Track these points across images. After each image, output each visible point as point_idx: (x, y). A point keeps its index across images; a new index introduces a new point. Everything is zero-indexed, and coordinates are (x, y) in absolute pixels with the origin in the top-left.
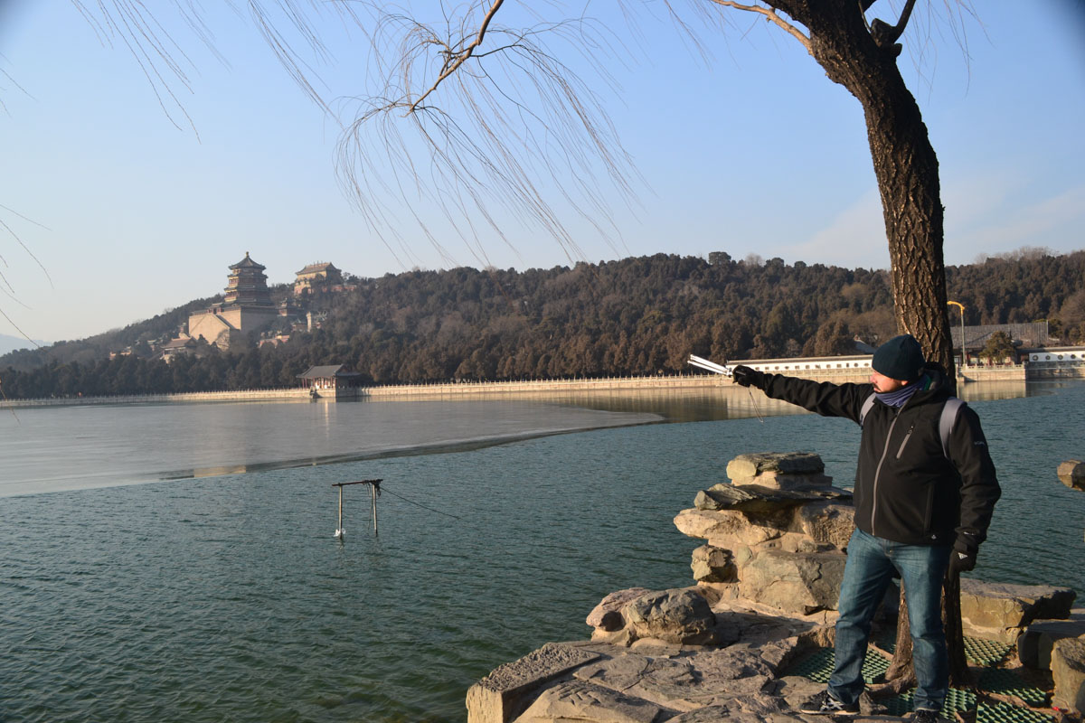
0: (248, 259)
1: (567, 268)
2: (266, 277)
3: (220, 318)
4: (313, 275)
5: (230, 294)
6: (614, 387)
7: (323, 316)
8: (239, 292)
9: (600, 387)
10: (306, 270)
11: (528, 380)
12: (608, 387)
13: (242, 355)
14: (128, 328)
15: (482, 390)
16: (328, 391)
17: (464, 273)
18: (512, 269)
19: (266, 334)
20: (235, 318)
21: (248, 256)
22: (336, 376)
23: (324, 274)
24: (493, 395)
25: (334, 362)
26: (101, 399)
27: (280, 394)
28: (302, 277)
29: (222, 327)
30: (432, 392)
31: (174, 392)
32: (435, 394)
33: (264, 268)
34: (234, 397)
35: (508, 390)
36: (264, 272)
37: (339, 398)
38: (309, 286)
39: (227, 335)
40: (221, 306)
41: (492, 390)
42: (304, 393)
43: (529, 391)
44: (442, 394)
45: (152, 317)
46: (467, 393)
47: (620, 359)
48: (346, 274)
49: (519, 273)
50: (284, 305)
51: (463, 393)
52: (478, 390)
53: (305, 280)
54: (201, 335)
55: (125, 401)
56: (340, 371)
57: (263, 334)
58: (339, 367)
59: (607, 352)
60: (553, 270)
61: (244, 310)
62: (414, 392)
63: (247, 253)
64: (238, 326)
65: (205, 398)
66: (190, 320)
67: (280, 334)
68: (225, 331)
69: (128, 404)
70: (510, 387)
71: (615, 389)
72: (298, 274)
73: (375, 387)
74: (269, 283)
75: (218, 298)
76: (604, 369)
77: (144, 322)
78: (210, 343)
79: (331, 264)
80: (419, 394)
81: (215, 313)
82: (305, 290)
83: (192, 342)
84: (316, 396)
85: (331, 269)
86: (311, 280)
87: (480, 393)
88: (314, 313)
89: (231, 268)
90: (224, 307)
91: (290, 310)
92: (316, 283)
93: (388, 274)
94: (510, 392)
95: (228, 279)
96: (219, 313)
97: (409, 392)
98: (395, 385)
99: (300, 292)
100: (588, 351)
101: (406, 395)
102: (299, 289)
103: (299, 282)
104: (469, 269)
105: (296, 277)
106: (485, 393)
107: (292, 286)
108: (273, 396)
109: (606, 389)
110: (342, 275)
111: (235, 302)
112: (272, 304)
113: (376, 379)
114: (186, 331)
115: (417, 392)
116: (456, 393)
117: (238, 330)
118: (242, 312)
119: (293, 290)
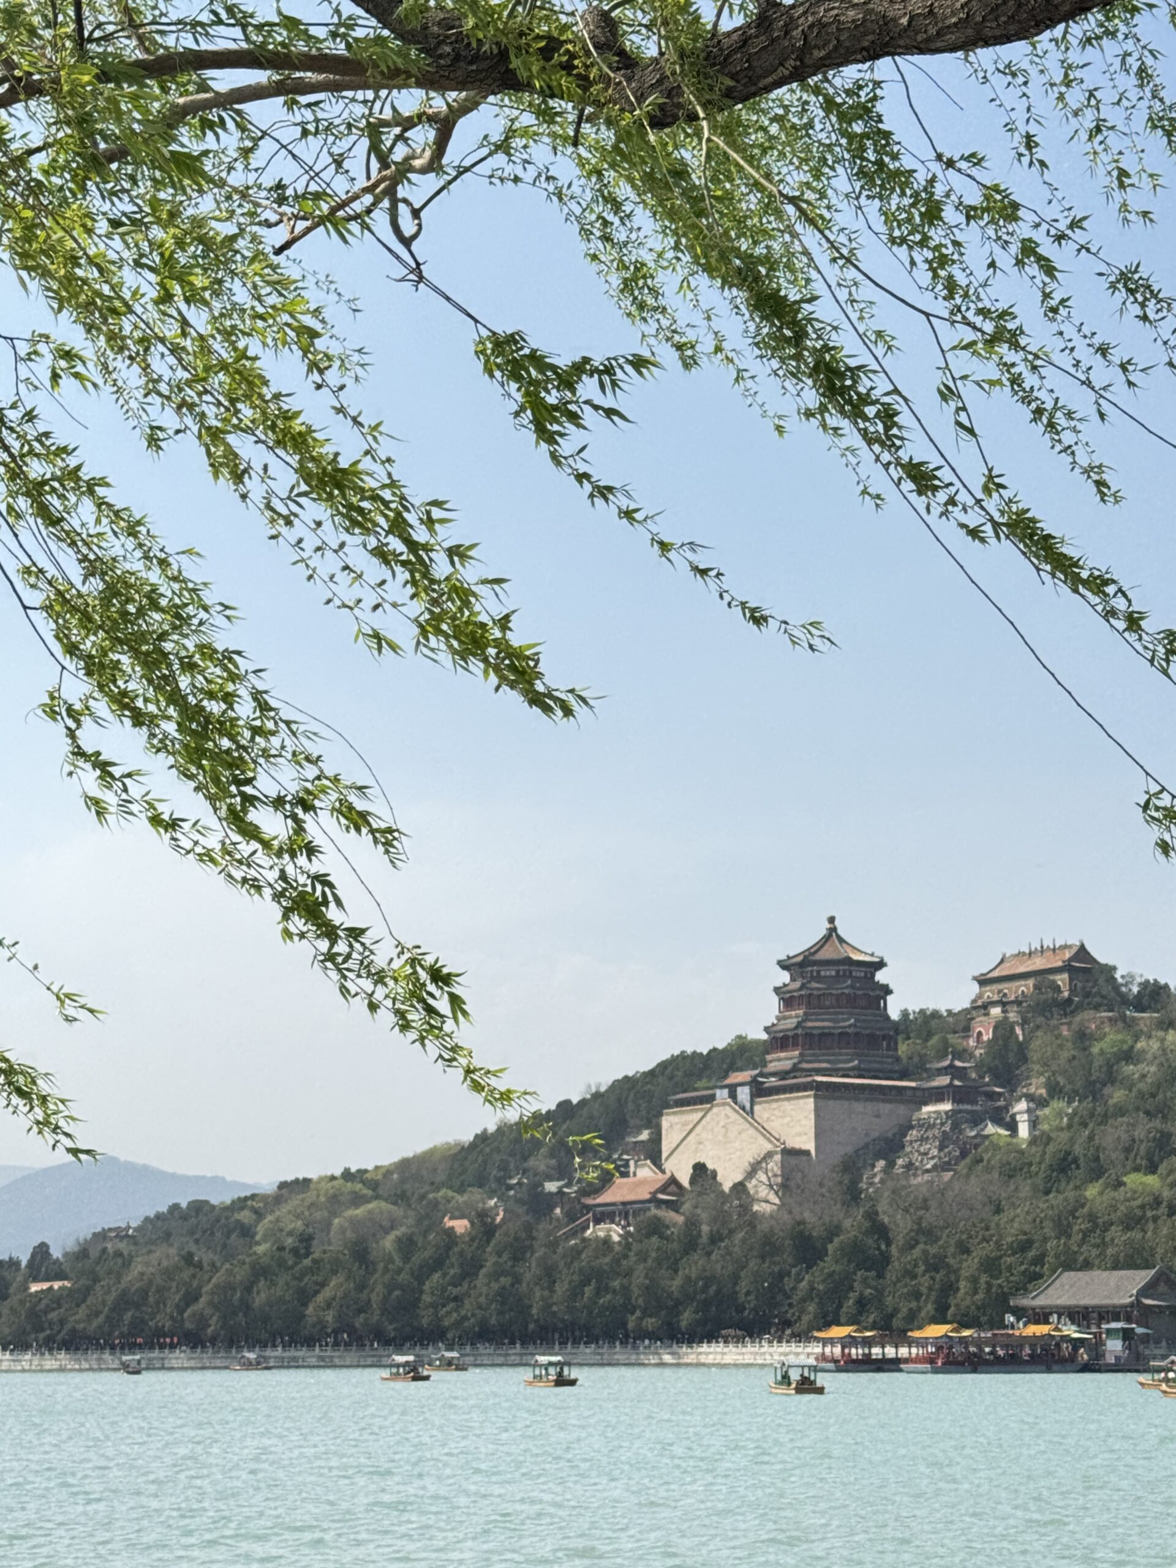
0: (831, 937)
2: (887, 990)
3: (750, 1117)
4: (1026, 987)
5: (780, 1043)
8: (807, 1036)
10: (1004, 970)
13: (834, 1231)
20: (797, 1120)
21: (833, 930)
22: (1140, 1305)
23: (1062, 980)
28: (990, 993)
29: (758, 1143)
33: (881, 964)
36: (881, 977)
39: (775, 1168)
40: (752, 1079)
53: (1003, 1000)
54: (700, 1169)
61: (823, 1095)
63: (832, 920)
64: (805, 1139)
66: (664, 1123)
68: (769, 1155)
72: (983, 981)
74: (895, 1008)
78: (727, 1187)
79: (1082, 947)
81: (735, 1101)
82: (1003, 1028)
83: (670, 1188)
85: (1081, 962)
86: (1020, 1000)
88: (1035, 1103)
90: (764, 1086)
91: (960, 1092)
92: (1037, 1007)
95: (775, 999)
96: (747, 1104)
99: (987, 1035)
102: (983, 1027)
103: (981, 1007)
105: (975, 991)
107: (963, 1022)
110: (1118, 980)
111: (797, 1069)
112: (904, 1075)
114: (653, 1153)
117: (807, 1153)
118: (816, 1097)
119: (967, 1031)
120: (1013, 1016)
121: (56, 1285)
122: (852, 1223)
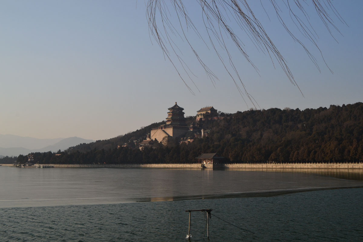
0: (176, 105)
1: (325, 108)
2: (184, 113)
3: (164, 131)
4: (204, 112)
5: (168, 121)
6: (350, 167)
7: (208, 131)
8: (172, 120)
9: (342, 167)
10: (201, 110)
11: (305, 163)
12: (347, 167)
13: (173, 148)
14: (126, 135)
15: (282, 167)
16: (209, 165)
17: (274, 111)
18: (298, 109)
19: (183, 139)
20: (170, 131)
22: (213, 158)
23: (209, 112)
24: (287, 170)
25: (213, 152)
26: (113, 165)
27: (188, 166)
28: (199, 113)
29: (164, 135)
30: (258, 167)
31: (143, 163)
32: (259, 168)
33: (183, 109)
34: (168, 166)
35: (295, 167)
36: (183, 111)
37: (214, 168)
38: (202, 117)
39: (167, 139)
40: (164, 126)
41: (287, 167)
42: (199, 165)
43: (306, 168)
44: (262, 168)
45: (136, 131)
46: (275, 168)
47: (353, 153)
48: (219, 112)
49: (301, 110)
50: (191, 126)
51: (272, 168)
52: (280, 167)
53: (201, 114)
54: (155, 139)
55: (123, 166)
56: (215, 156)
57: (182, 139)
58: (215, 154)
59: (346, 150)
60: (318, 109)
61: (174, 128)
62: (249, 167)
63: (176, 103)
64: (171, 135)
65: (156, 166)
66: (151, 132)
67: (189, 139)
68: (166, 137)
69: (124, 168)
70: (296, 166)
71: (351, 168)
72: (198, 112)
73: (231, 164)
74: (185, 116)
75: (163, 122)
76: (344, 158)
77: (132, 132)
78: (159, 142)
79: (213, 107)
80: (252, 168)
81: (162, 129)
82: (201, 119)
83: (152, 142)
84: (204, 167)
85: (212, 109)
86: (204, 115)
87: (281, 168)
88: (204, 130)
89: (169, 109)
90: (166, 126)
91: (194, 128)
92: (206, 116)
93: (238, 111)
94: (296, 168)
95: (167, 114)
96: (163, 129)
97: (247, 167)
98: (240, 163)
99: (199, 120)
100: (336, 149)
101: (245, 168)
102: (198, 118)
103: (198, 115)
104: (277, 109)
106: (283, 168)
107: (195, 117)
108: (185, 167)
109: (346, 168)
110: (218, 112)
111: (170, 124)
112: (186, 125)
113: (231, 160)
114: (150, 137)
115: (251, 167)
116: (269, 168)
117: (171, 137)
119: (196, 119)
121: (60, 155)
122: (175, 146)
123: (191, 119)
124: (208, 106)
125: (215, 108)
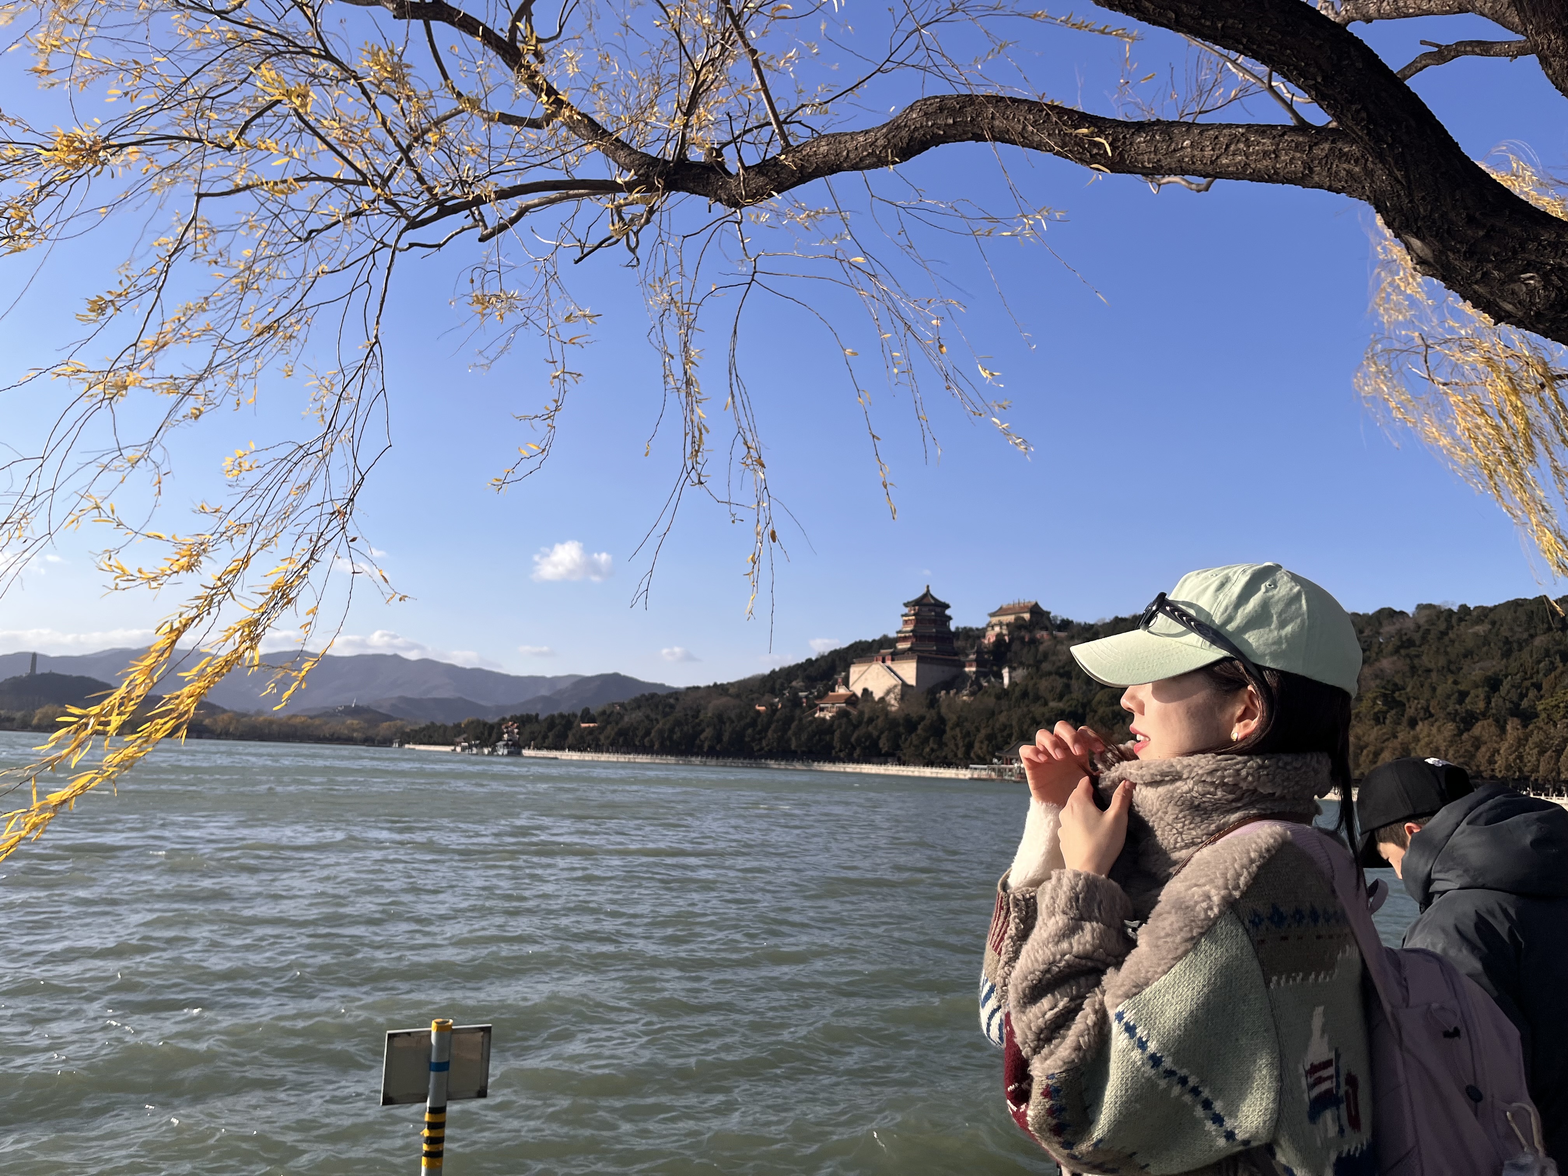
0: (927, 594)
2: (950, 618)
3: (889, 668)
4: (1011, 618)
5: (903, 639)
7: (1025, 672)
8: (915, 636)
10: (1001, 612)
13: (922, 718)
14: (773, 672)
19: (948, 694)
20: (908, 671)
21: (928, 591)
23: (1027, 616)
28: (995, 620)
29: (892, 680)
31: (833, 760)
33: (947, 606)
34: (911, 773)
36: (948, 612)
39: (898, 691)
40: (891, 653)
45: (804, 661)
48: (1056, 617)
50: (972, 657)
53: (1000, 624)
54: (865, 691)
57: (943, 693)
61: (920, 661)
63: (928, 587)
64: (911, 680)
65: (873, 771)
66: (851, 670)
67: (967, 695)
68: (895, 686)
72: (993, 615)
74: (953, 626)
75: (888, 642)
77: (794, 666)
78: (877, 698)
79: (1036, 604)
81: (884, 661)
82: (999, 636)
83: (853, 697)
85: (1035, 610)
86: (1008, 625)
88: (1012, 669)
89: (906, 605)
90: (896, 656)
91: (979, 662)
92: (1016, 627)
95: (902, 619)
96: (889, 663)
99: (993, 639)
102: (991, 637)
103: (991, 625)
105: (988, 619)
107: (982, 632)
110: (1051, 618)
111: (910, 649)
112: (956, 654)
114: (846, 683)
117: (912, 686)
118: (918, 663)
119: (984, 637)
120: (1005, 632)
121: (592, 725)
122: (931, 715)
123: (972, 636)
124: (1022, 601)
125: (1044, 607)
